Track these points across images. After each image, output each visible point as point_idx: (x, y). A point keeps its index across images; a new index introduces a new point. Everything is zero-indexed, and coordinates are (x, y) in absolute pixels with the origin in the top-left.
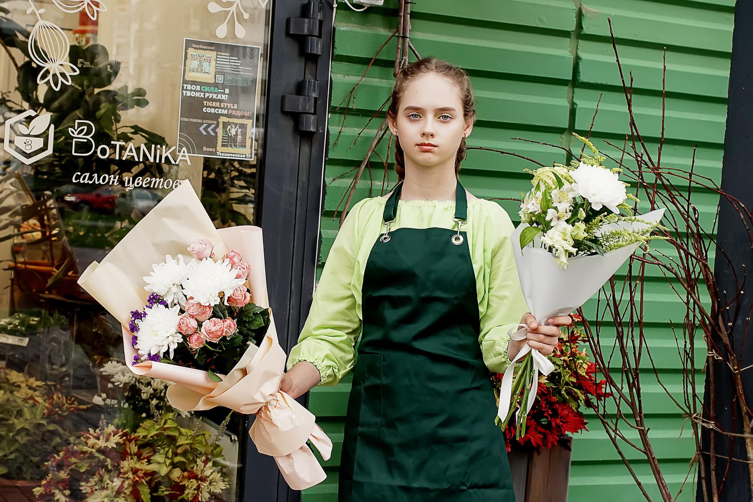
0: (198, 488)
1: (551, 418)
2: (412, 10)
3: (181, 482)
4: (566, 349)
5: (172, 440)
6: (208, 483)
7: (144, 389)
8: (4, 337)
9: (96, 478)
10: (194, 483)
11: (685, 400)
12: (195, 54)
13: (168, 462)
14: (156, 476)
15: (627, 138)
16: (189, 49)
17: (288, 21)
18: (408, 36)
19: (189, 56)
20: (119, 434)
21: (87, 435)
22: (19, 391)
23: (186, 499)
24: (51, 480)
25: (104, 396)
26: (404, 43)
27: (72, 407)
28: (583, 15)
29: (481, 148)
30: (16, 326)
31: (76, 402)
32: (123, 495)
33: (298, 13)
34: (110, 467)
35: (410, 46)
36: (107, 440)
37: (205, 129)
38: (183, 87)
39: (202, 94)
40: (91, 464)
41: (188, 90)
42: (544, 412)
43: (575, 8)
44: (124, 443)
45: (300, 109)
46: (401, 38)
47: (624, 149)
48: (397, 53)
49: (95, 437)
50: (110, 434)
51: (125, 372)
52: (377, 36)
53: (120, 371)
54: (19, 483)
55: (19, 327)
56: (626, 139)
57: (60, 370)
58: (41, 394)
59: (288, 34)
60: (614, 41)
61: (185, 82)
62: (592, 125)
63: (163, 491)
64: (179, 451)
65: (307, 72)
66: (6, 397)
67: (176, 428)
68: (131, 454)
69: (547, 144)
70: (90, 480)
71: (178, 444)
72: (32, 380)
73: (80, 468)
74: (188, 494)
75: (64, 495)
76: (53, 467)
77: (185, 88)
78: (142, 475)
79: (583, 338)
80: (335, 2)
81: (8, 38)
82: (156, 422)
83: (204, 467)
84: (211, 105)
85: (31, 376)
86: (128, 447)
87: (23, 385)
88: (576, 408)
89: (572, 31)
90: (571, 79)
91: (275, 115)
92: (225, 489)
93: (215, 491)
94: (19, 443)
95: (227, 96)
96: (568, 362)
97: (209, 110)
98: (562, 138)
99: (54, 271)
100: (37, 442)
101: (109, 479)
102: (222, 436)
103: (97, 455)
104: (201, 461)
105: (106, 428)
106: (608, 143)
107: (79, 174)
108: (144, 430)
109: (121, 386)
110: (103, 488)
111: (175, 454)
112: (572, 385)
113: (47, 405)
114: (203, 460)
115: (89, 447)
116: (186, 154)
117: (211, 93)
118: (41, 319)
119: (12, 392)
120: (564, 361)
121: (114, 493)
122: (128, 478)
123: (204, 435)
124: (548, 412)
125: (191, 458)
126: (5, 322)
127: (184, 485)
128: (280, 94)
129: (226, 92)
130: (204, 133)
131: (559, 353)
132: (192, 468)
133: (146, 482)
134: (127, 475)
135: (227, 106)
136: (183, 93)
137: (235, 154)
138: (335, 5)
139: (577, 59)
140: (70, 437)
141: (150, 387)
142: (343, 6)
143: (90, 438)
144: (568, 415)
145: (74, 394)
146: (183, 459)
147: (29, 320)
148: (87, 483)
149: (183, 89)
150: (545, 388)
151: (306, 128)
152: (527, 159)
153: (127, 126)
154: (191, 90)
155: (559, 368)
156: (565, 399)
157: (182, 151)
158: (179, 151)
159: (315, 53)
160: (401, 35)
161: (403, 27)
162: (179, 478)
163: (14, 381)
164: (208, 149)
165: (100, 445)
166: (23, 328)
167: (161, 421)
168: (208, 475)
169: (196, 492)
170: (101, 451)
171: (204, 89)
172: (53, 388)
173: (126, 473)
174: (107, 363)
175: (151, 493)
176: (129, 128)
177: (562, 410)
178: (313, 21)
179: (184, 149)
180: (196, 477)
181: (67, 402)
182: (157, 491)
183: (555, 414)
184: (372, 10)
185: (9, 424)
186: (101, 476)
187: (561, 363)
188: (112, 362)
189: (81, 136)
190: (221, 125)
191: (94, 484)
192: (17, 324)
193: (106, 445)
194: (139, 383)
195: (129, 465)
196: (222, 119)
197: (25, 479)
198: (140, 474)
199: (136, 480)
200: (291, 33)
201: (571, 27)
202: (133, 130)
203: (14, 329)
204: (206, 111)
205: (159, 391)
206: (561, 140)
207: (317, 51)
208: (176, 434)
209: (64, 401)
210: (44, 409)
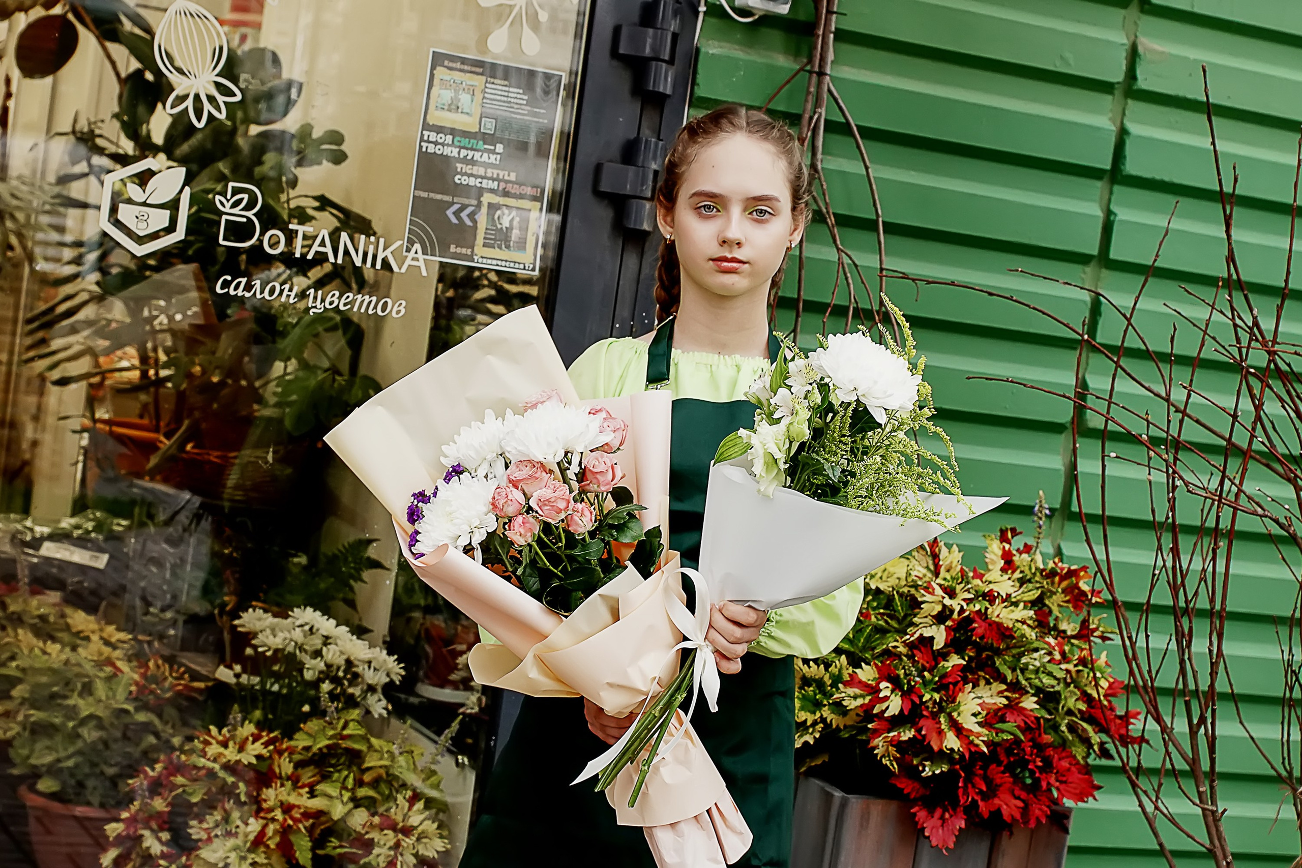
0: (397, 845)
1: (1040, 773)
2: (839, 26)
3: (367, 833)
4: (1071, 652)
5: (355, 758)
6: (414, 839)
7: (309, 662)
8: (66, 549)
9: (218, 816)
10: (390, 837)
11: (1284, 759)
12: (448, 78)
13: (347, 795)
14: (323, 819)
15: (1220, 284)
16: (438, 68)
17: (617, 31)
18: (828, 72)
19: (436, 81)
20: (262, 741)
21: (207, 738)
22: (86, 648)
23: (374, 863)
24: (138, 811)
25: (238, 668)
26: (819, 84)
27: (180, 684)
28: (1139, 56)
29: (953, 283)
30: (88, 532)
31: (186, 676)
32: (262, 849)
33: (635, 17)
34: (243, 798)
35: (829, 91)
36: (241, 749)
37: (457, 214)
38: (422, 135)
39: (456, 151)
40: (210, 789)
41: (432, 142)
42: (1028, 762)
43: (1125, 41)
44: (270, 757)
45: (628, 189)
46: (815, 75)
47: (1214, 303)
48: (806, 101)
49: (218, 742)
50: (247, 739)
51: (277, 629)
52: (772, 69)
53: (268, 627)
54: (80, 811)
55: (93, 535)
56: (1218, 287)
57: (162, 615)
58: (125, 655)
59: (614, 53)
60: (1209, 110)
61: (426, 126)
62: (1157, 256)
63: (335, 848)
64: (367, 778)
65: (644, 124)
66: (64, 657)
67: (364, 739)
68: (280, 777)
69: (1070, 284)
70: (208, 817)
71: (366, 765)
72: (111, 629)
73: (190, 794)
74: (378, 856)
75: (159, 839)
76: (143, 790)
77: (426, 138)
78: (298, 816)
79: (1103, 632)
80: (703, 3)
81: (107, 27)
82: (330, 723)
83: (410, 809)
84: (469, 172)
85: (109, 623)
86: (276, 764)
87: (95, 638)
88: (1083, 758)
89: (1118, 83)
90: (1108, 167)
91: (582, 196)
92: (443, 852)
93: (426, 853)
94: (84, 740)
95: (499, 157)
96: (1074, 675)
97: (465, 180)
98: (1084, 273)
99: (161, 442)
100: (116, 740)
101: (241, 818)
102: (443, 756)
103: (222, 774)
104: (404, 798)
105: (240, 729)
106: (1187, 291)
107: (229, 278)
108: (305, 737)
109: (269, 654)
110: (229, 834)
111: (360, 783)
112: (1079, 716)
113: (136, 677)
114: (407, 797)
115: (209, 760)
116: (420, 254)
117: (472, 149)
118: (132, 523)
119: (74, 649)
120: (1068, 671)
121: (248, 845)
122: (273, 820)
123: (412, 752)
124: (1035, 762)
125: (387, 792)
126: (70, 524)
127: (373, 839)
128: (594, 160)
129: (497, 151)
130: (454, 220)
131: (1057, 656)
132: (388, 810)
133: (305, 828)
134: (273, 814)
135: (498, 175)
136: (421, 147)
137: (506, 261)
138: (702, 8)
139: (1123, 133)
140: (173, 736)
141: (319, 659)
142: (716, 11)
143: (210, 744)
144: (1069, 770)
145: (184, 661)
146: (371, 793)
147: (112, 523)
148: (201, 822)
149: (422, 140)
150: (1033, 719)
151: (635, 224)
152: (1034, 308)
153: (306, 196)
154: (436, 143)
155: (1058, 684)
156: (1064, 741)
157: (413, 250)
158: (408, 250)
159: (661, 90)
160: (816, 69)
161: (821, 55)
162: (364, 826)
163: (80, 628)
164: (459, 250)
165: (229, 758)
166: (101, 537)
167: (337, 723)
168: (415, 824)
169: (392, 853)
170: (229, 767)
171: (459, 141)
172: (146, 646)
173: (271, 810)
174: (247, 611)
175: (313, 849)
176: (310, 200)
177: (1060, 759)
178: (662, 33)
179: (417, 246)
180: (394, 828)
181: (171, 675)
182: (323, 847)
183: (1048, 766)
184: (768, 20)
185: (68, 706)
186: (225, 810)
187: (1061, 675)
188: (254, 611)
189: (236, 211)
190: (484, 210)
191: (211, 825)
192: (90, 529)
193: (238, 758)
194: (300, 651)
195: (277, 795)
196: (487, 198)
197: (89, 804)
198: (296, 814)
199: (289, 826)
200: (621, 51)
201: (1117, 75)
202: (317, 204)
203: (84, 536)
204: (458, 182)
205: (335, 667)
206: (1083, 276)
207: (665, 87)
208: (363, 747)
209: (167, 674)
210: (131, 685)
